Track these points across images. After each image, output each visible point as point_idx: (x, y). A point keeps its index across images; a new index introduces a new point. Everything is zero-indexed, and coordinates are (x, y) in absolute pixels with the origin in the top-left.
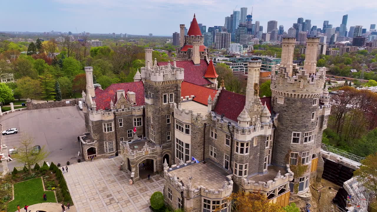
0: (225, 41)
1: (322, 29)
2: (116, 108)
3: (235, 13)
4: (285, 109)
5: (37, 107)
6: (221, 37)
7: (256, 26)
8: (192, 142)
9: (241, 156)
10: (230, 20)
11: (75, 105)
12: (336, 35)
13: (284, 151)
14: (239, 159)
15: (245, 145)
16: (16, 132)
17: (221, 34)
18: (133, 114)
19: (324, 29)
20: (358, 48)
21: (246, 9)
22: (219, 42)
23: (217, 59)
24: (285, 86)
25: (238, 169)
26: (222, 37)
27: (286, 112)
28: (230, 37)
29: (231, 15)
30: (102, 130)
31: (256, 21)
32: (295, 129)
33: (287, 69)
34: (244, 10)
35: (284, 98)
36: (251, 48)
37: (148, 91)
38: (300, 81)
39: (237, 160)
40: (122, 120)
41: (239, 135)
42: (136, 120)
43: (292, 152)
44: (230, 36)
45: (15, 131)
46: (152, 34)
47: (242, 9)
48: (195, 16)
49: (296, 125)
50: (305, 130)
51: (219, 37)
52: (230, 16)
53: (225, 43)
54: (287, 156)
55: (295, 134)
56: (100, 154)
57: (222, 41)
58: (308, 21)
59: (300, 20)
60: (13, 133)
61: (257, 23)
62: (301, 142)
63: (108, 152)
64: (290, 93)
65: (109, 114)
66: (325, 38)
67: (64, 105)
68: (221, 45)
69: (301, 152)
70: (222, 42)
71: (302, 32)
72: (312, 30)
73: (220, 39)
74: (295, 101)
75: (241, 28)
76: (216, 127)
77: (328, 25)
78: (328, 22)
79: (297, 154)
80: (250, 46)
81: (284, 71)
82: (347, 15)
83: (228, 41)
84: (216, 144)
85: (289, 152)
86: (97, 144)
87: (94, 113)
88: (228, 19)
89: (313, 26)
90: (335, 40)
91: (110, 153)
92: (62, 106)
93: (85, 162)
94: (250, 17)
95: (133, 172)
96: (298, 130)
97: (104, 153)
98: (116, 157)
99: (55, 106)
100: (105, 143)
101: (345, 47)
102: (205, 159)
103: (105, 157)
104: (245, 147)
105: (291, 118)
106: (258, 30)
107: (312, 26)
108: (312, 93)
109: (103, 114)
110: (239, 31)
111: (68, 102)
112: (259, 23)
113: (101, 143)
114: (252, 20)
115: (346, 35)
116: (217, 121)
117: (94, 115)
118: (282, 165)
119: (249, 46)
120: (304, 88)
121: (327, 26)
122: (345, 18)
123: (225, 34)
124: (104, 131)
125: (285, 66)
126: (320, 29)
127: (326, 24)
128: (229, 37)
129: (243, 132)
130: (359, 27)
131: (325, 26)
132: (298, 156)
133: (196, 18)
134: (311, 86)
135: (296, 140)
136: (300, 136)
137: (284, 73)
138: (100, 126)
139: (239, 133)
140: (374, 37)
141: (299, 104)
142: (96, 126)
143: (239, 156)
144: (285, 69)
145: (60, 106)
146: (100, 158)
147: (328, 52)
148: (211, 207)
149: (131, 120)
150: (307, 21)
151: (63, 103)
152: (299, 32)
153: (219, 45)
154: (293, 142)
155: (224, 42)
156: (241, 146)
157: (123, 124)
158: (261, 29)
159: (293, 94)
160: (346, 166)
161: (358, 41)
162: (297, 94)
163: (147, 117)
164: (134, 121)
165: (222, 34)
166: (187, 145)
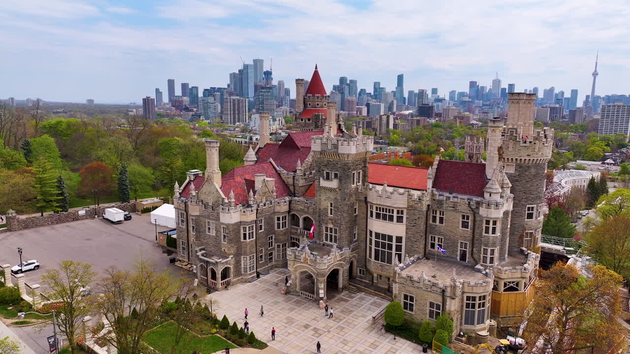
0: (238, 110)
1: (372, 94)
2: (257, 202)
3: (246, 67)
4: (517, 178)
5: (26, 225)
6: (232, 104)
7: (280, 89)
8: (407, 233)
9: (493, 237)
10: (239, 79)
11: (94, 217)
12: (395, 102)
13: (517, 231)
14: (491, 241)
15: (491, 223)
16: (38, 266)
17: (232, 101)
18: (276, 210)
19: (376, 94)
20: (428, 120)
21: (261, 61)
22: (229, 113)
23: (254, 139)
24: (517, 150)
25: (489, 256)
26: (234, 105)
27: (518, 183)
28: (247, 104)
29: (240, 71)
30: (240, 238)
31: (280, 80)
32: (530, 202)
33: (518, 130)
34: (258, 63)
35: (514, 166)
36: (280, 122)
37: (323, 170)
38: (535, 144)
39: (488, 244)
40: (263, 221)
41: (493, 210)
42: (281, 219)
43: (527, 231)
44: (245, 103)
45: (37, 264)
46: (92, 101)
47: (254, 61)
48: (316, 67)
49: (530, 197)
50: (539, 202)
51: (229, 104)
52: (237, 72)
53: (239, 114)
54: (521, 237)
55: (529, 208)
56: (236, 278)
57: (234, 111)
58: (353, 82)
59: (343, 80)
60: (33, 268)
61: (281, 83)
62: (536, 217)
63: (249, 273)
64: (523, 159)
65: (252, 211)
66: (383, 106)
67: (76, 218)
68: (232, 117)
69: (536, 230)
70: (234, 113)
71: (349, 98)
72: (360, 94)
73: (230, 109)
74: (529, 167)
75: (265, 90)
76: (444, 208)
77: (380, 88)
78: (379, 83)
79: (531, 233)
80: (279, 119)
81: (515, 132)
82: (402, 75)
83: (244, 111)
84: (442, 231)
85: (523, 231)
86: (233, 262)
87: (231, 211)
88: (234, 75)
89: (362, 90)
90: (395, 110)
91: (250, 274)
92: (73, 221)
93: (217, 292)
94: (268, 74)
95: (322, 289)
96: (532, 203)
97: (241, 275)
98: (259, 279)
99: (60, 221)
100: (242, 259)
101: (415, 118)
102: (427, 253)
103: (242, 282)
104: (491, 226)
105: (524, 189)
106: (282, 94)
107: (359, 90)
108: (546, 157)
109: (244, 212)
110: (261, 95)
111: (82, 212)
112: (283, 84)
113: (238, 259)
114: (272, 79)
115: (404, 103)
116: (446, 200)
117: (232, 213)
118: (516, 250)
119: (277, 119)
120: (539, 151)
121: (378, 90)
122: (400, 78)
123: (238, 100)
124: (242, 240)
125: (515, 127)
126: (370, 94)
127: (377, 87)
128: (245, 106)
129: (497, 206)
130: (423, 91)
131: (375, 89)
132: (533, 235)
133: (318, 70)
134: (545, 148)
135: (530, 216)
136: (535, 210)
137: (515, 135)
138: (238, 232)
139: (493, 208)
140: (438, 105)
141: (533, 171)
142: (233, 231)
143: (491, 238)
144: (516, 129)
145: (68, 221)
146: (236, 283)
147: (395, 126)
148: (477, 306)
149: (272, 219)
150: (351, 81)
151: (74, 214)
152: (346, 98)
153: (229, 118)
154: (527, 218)
155: (237, 113)
156: (486, 224)
157: (263, 227)
158: (287, 92)
159: (527, 158)
160: (547, 251)
161: (425, 110)
162: (532, 159)
163: (320, 209)
164: (276, 222)
165: (234, 100)
166: (399, 239)
